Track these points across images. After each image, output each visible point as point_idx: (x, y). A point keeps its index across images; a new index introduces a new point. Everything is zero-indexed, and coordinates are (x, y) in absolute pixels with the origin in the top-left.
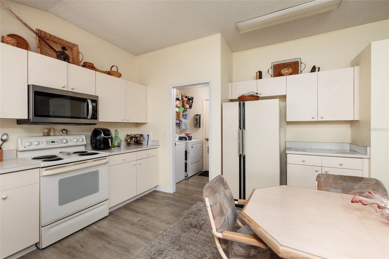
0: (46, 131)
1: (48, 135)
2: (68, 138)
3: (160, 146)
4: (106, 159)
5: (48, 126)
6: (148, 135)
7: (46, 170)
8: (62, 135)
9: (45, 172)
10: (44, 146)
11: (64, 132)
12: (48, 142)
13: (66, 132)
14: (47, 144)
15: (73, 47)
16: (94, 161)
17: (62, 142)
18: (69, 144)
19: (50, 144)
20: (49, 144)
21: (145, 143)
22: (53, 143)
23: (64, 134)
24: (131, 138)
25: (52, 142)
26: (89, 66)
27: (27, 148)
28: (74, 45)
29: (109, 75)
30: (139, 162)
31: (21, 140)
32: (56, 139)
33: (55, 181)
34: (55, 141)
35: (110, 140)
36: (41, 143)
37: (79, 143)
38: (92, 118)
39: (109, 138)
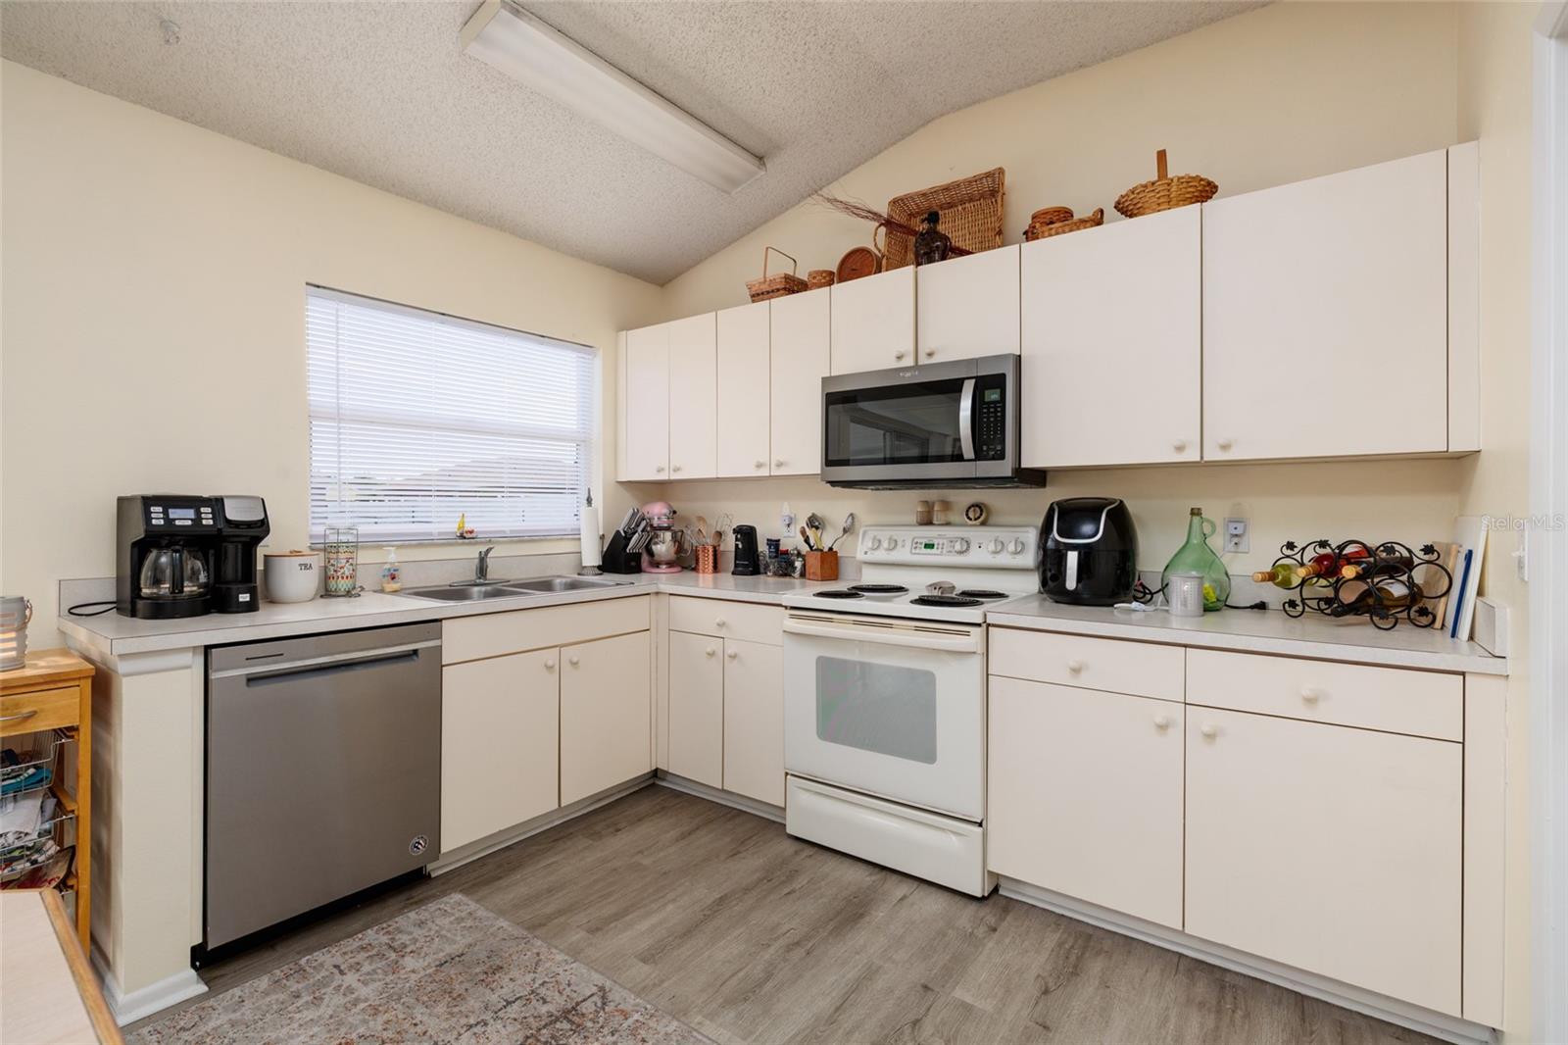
0: (923, 508)
1: (927, 522)
2: (976, 534)
4: (967, 634)
5: (932, 494)
6: (1469, 557)
7: (792, 616)
8: (966, 525)
9: (787, 624)
10: (905, 554)
11: (972, 513)
12: (915, 544)
14: (914, 551)
17: (951, 549)
18: (971, 556)
19: (921, 552)
20: (917, 551)
21: (1447, 611)
22: (929, 551)
23: (971, 519)
25: (927, 546)
29: (1131, 216)
31: (864, 533)
32: (940, 537)
34: (935, 542)
35: (1072, 558)
36: (900, 543)
37: (1004, 559)
38: (979, 456)
39: (1074, 547)
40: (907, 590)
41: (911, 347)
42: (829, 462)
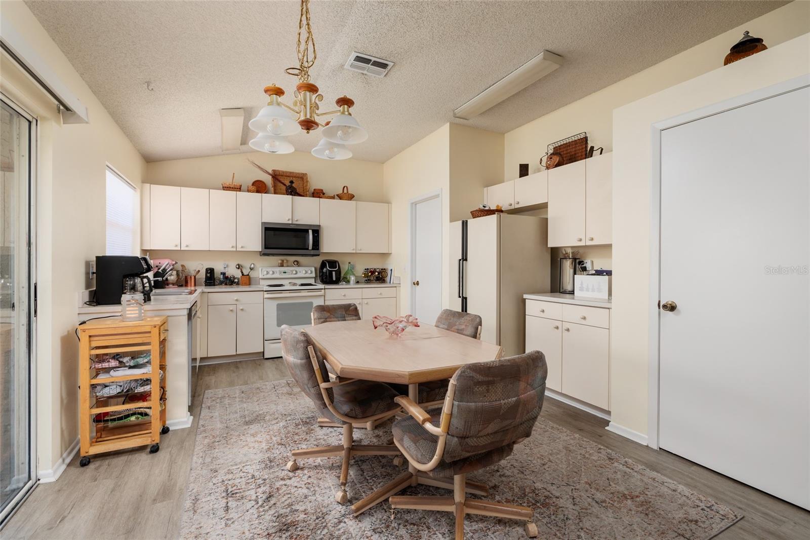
0: (280, 262)
1: (282, 265)
2: (298, 269)
3: (401, 285)
4: (321, 291)
5: (283, 258)
6: (391, 270)
7: (267, 293)
8: (293, 266)
9: (266, 296)
10: (277, 275)
11: (295, 263)
12: (280, 273)
13: (298, 264)
15: (302, 177)
16: (308, 292)
17: (292, 273)
18: (298, 275)
19: (282, 274)
21: (388, 279)
23: (296, 265)
24: (373, 272)
25: (284, 273)
26: (318, 194)
27: (265, 277)
28: (303, 174)
29: (341, 199)
30: (366, 301)
31: (262, 270)
33: (274, 304)
34: (287, 271)
35: (334, 273)
36: (275, 272)
37: (307, 275)
38: (313, 249)
39: (334, 271)
40: (284, 285)
41: (291, 218)
42: (266, 248)
